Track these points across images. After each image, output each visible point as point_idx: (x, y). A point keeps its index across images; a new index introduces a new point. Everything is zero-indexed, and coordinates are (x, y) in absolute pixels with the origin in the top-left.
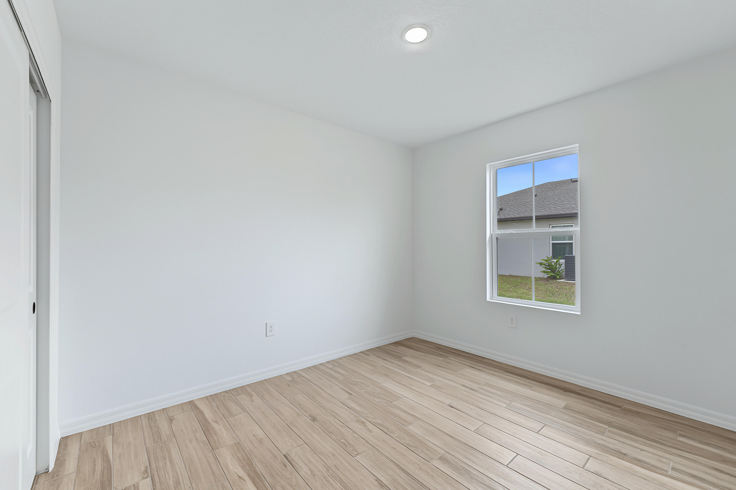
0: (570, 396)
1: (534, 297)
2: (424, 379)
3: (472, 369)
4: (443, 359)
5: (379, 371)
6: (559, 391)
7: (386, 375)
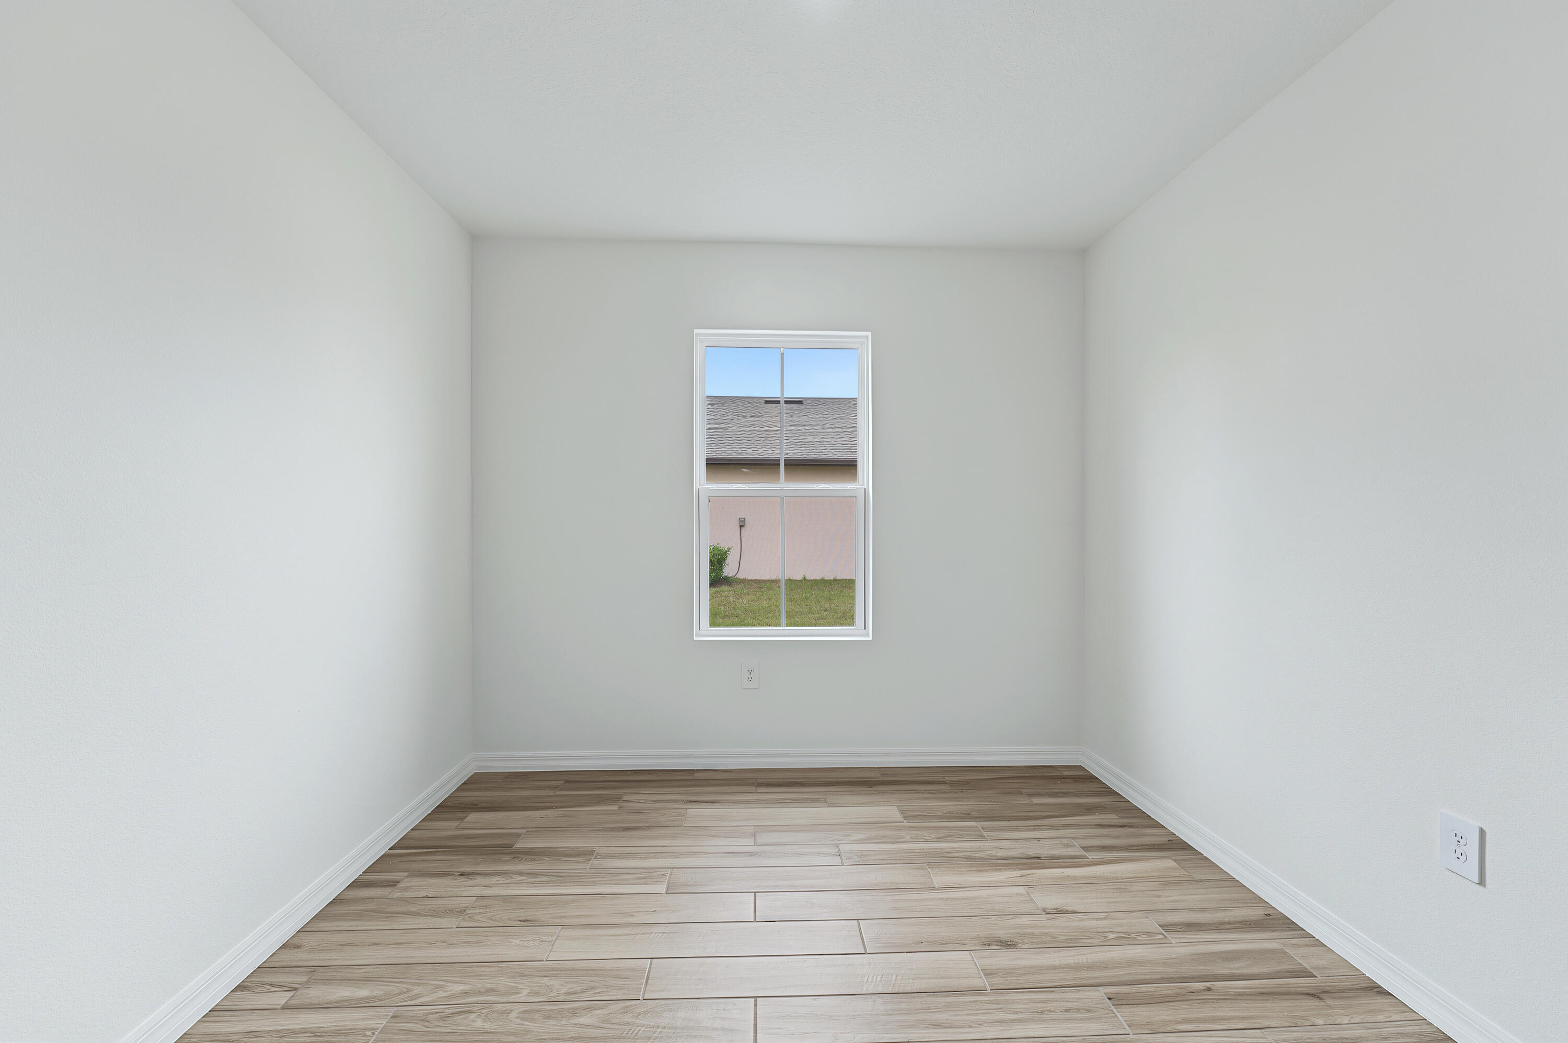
0: (884, 792)
1: (783, 620)
2: (636, 882)
3: (703, 807)
4: (615, 808)
5: (490, 919)
6: (865, 789)
7: (525, 923)
